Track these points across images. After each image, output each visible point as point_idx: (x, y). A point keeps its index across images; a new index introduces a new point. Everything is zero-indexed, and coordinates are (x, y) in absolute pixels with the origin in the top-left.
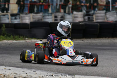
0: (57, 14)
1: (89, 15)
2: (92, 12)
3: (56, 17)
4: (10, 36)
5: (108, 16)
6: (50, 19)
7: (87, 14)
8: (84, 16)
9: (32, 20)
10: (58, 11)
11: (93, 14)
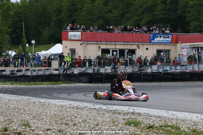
0: (95, 68)
1: (115, 68)
2: (117, 66)
3: (94, 70)
4: (65, 82)
5: (126, 69)
6: (90, 71)
7: (114, 68)
8: (112, 69)
9: (79, 72)
10: (95, 66)
11: (117, 68)
